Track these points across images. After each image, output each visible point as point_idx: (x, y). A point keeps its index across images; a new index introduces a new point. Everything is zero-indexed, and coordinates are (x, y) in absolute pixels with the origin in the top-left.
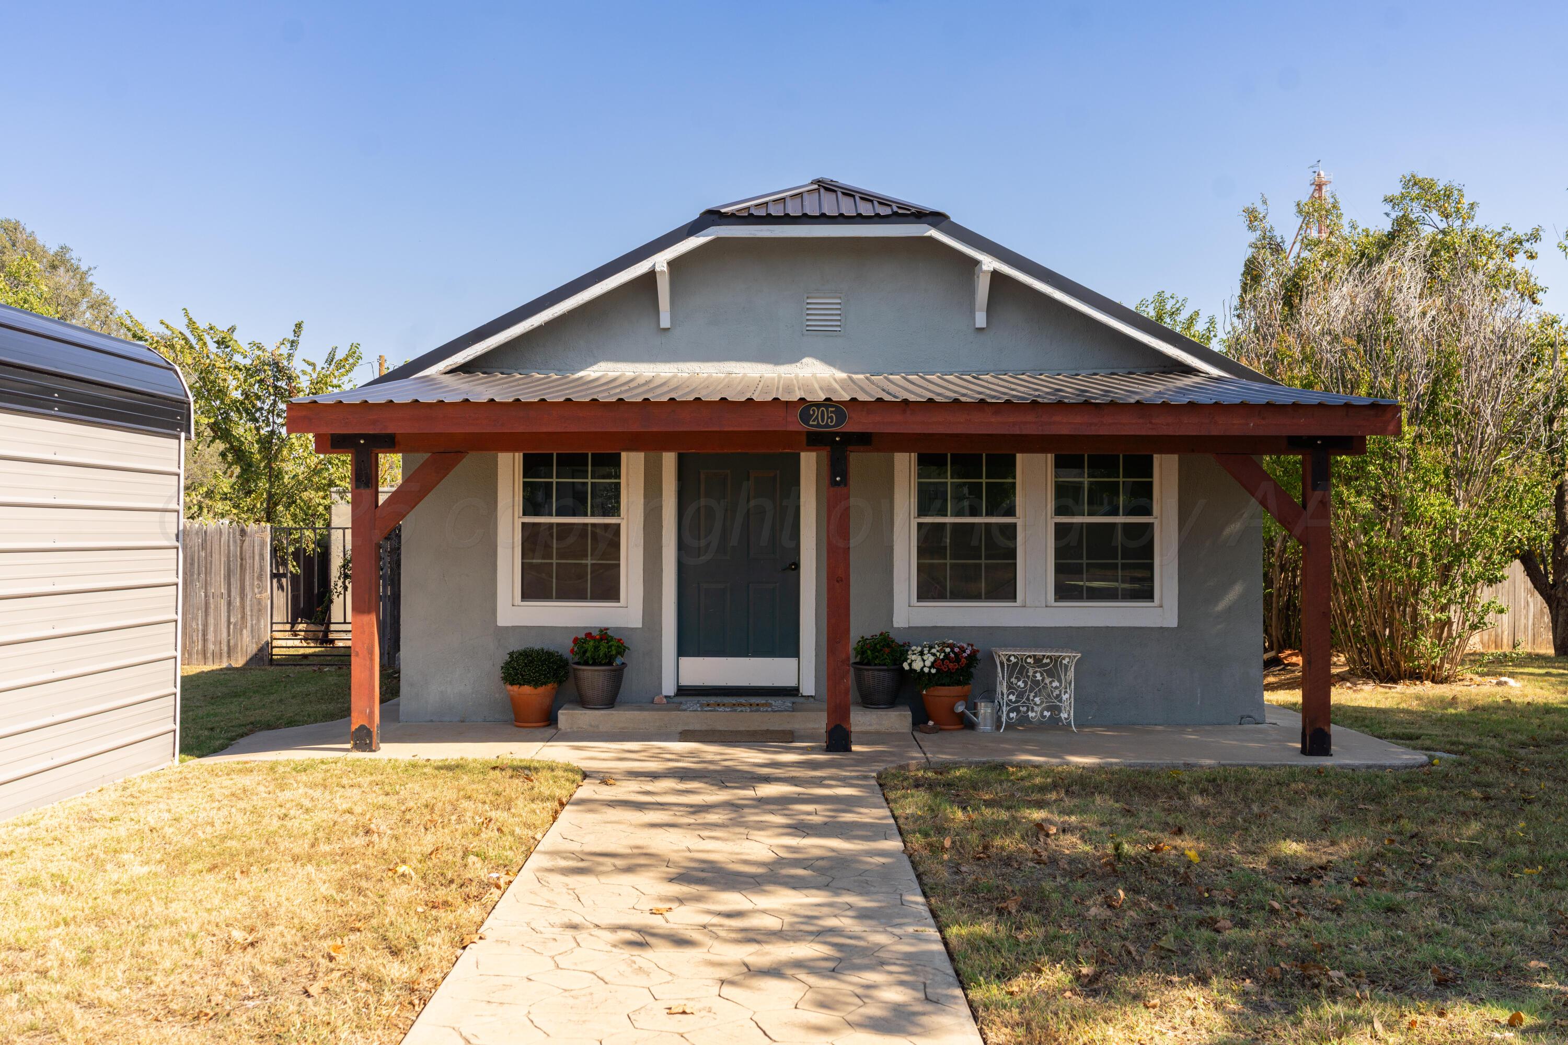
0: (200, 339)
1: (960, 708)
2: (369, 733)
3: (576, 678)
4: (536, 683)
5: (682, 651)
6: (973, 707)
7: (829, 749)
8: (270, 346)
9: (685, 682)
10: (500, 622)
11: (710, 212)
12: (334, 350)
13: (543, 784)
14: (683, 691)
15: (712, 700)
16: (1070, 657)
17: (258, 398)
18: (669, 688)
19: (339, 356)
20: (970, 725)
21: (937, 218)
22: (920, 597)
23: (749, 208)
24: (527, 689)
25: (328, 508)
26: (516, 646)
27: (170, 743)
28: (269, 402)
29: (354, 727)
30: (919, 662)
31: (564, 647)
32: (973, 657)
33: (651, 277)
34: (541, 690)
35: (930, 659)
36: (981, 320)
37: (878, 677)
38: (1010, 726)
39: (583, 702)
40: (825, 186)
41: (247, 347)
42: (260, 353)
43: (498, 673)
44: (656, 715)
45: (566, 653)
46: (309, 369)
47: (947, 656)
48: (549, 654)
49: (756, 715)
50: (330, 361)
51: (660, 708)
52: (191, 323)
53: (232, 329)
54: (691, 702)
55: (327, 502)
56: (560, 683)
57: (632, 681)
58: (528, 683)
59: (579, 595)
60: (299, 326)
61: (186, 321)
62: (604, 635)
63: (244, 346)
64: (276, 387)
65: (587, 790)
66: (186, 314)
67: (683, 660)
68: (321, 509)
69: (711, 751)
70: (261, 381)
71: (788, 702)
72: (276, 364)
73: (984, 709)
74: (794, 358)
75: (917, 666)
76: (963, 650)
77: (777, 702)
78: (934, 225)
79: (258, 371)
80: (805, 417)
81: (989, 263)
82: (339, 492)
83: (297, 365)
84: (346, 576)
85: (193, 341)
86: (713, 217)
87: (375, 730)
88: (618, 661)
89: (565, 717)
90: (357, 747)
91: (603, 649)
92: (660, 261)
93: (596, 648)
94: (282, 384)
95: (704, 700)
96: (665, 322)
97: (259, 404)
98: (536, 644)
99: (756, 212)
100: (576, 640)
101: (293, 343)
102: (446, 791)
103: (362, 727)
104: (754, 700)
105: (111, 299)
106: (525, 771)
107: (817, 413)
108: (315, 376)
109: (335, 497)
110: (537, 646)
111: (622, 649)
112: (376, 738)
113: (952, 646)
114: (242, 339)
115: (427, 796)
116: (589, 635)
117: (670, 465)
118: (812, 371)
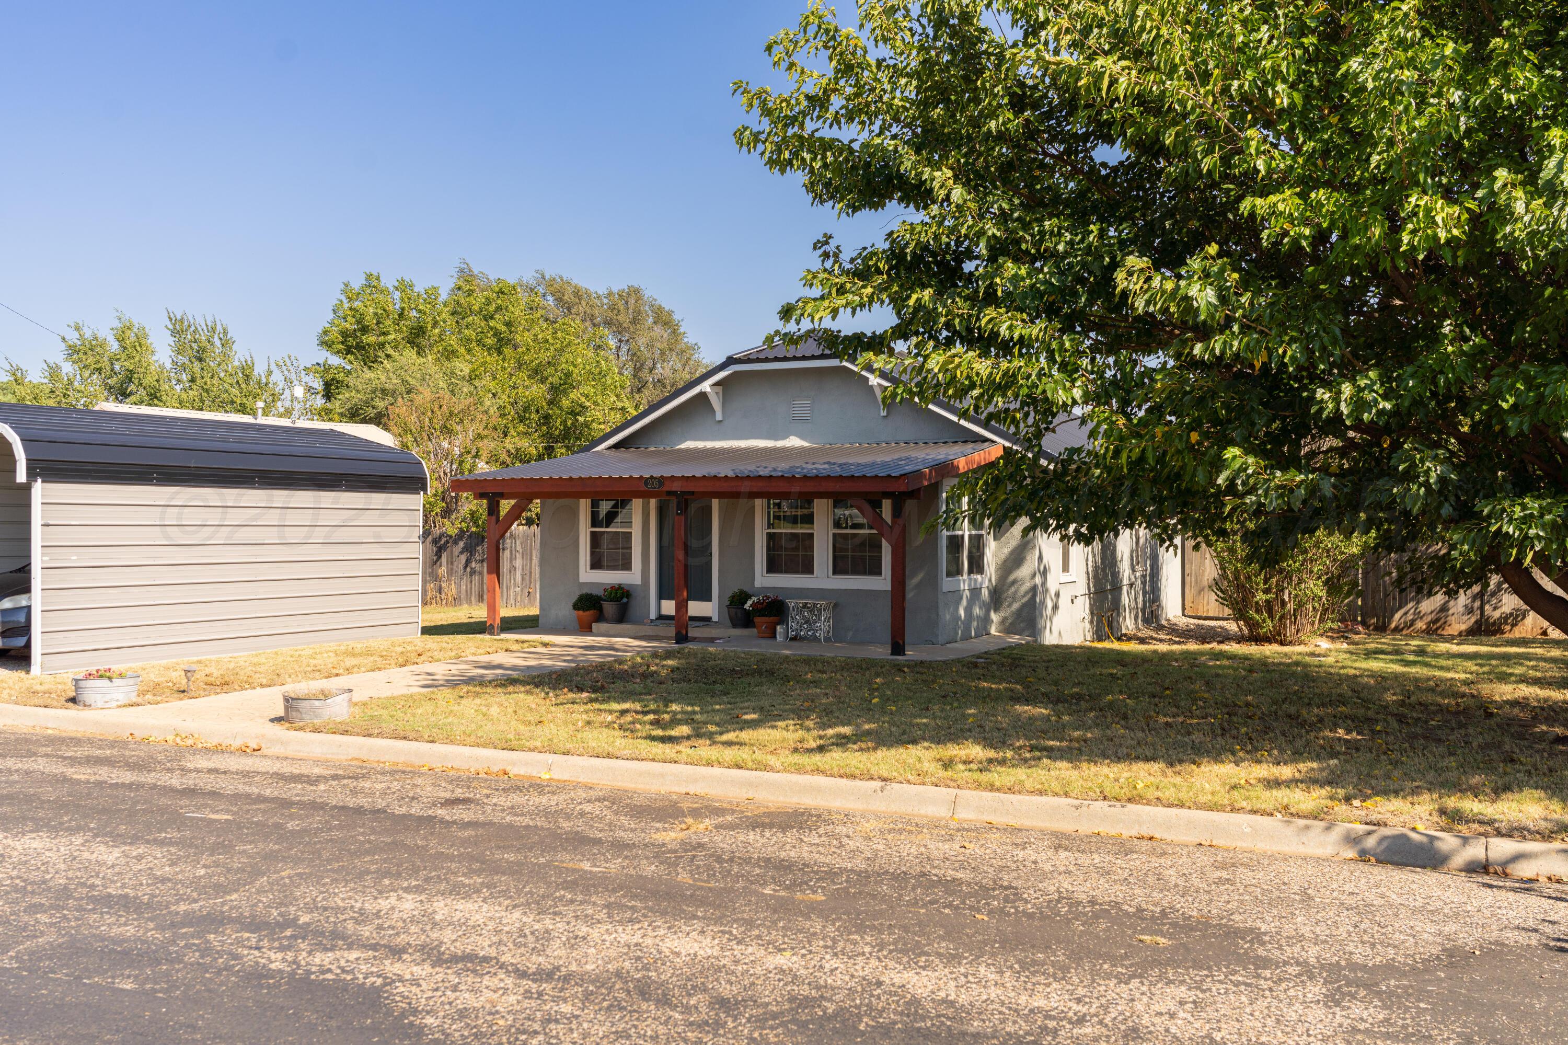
2: (493, 627)
3: (604, 608)
4: (587, 610)
5: (659, 597)
6: (776, 628)
7: (676, 643)
9: (660, 612)
10: (581, 580)
14: (658, 616)
16: (821, 605)
18: (653, 615)
23: (747, 354)
24: (583, 612)
26: (583, 591)
27: (415, 627)
31: (599, 592)
33: (705, 392)
34: (588, 613)
36: (883, 411)
38: (792, 639)
39: (604, 620)
43: (572, 605)
44: (645, 627)
51: (648, 624)
54: (662, 623)
56: (597, 610)
57: (633, 610)
58: (584, 609)
62: (620, 587)
67: (660, 601)
71: (706, 624)
73: (781, 628)
74: (785, 437)
77: (696, 624)
80: (646, 484)
81: (873, 380)
86: (730, 361)
87: (497, 626)
88: (627, 600)
89: (594, 626)
90: (488, 633)
91: (619, 594)
92: (709, 384)
96: (719, 417)
98: (591, 591)
99: (751, 357)
103: (491, 624)
107: (651, 482)
111: (628, 595)
112: (496, 630)
117: (653, 502)
118: (794, 442)
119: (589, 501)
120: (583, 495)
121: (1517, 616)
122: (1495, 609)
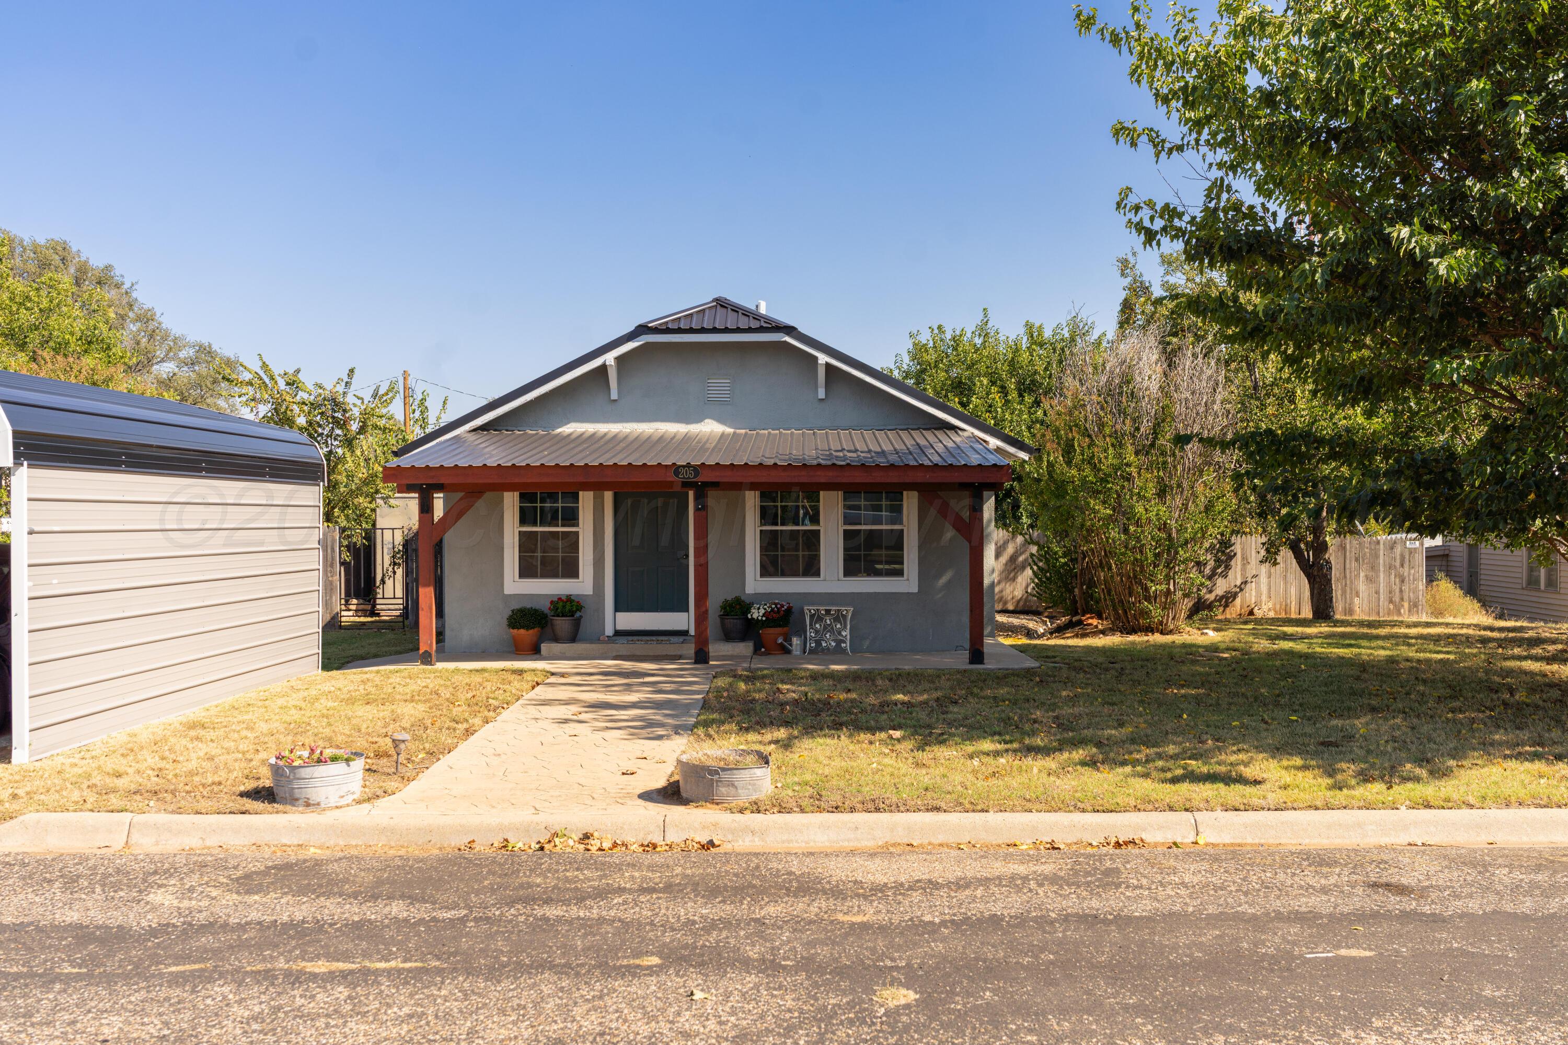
0: (272, 378)
1: (780, 641)
2: (430, 655)
3: (552, 625)
4: (527, 628)
5: (617, 609)
6: (788, 639)
7: (696, 663)
8: (329, 386)
9: (619, 627)
10: (506, 592)
11: (640, 326)
12: (378, 388)
13: (528, 677)
14: (618, 633)
15: (635, 638)
16: (848, 611)
17: (320, 426)
18: (609, 631)
19: (381, 392)
20: (787, 651)
21: (790, 330)
22: (762, 575)
23: (667, 323)
24: (522, 631)
25: (374, 510)
26: (516, 606)
27: (316, 660)
28: (327, 429)
29: (421, 651)
30: (757, 613)
31: (545, 606)
32: (789, 610)
33: (603, 368)
34: (531, 631)
35: (762, 611)
36: (821, 394)
37: (732, 622)
38: (812, 651)
39: (556, 639)
40: (721, 304)
41: (312, 388)
42: (321, 391)
43: (505, 622)
44: (600, 646)
45: (546, 611)
46: (359, 402)
47: (773, 610)
48: (536, 610)
49: (659, 646)
50: (375, 395)
51: (604, 642)
52: (264, 366)
53: (298, 371)
54: (623, 640)
55: (373, 506)
56: (543, 628)
57: (587, 626)
58: (523, 627)
59: (554, 575)
60: (352, 371)
61: (260, 363)
62: (569, 599)
63: (310, 386)
64: (333, 417)
65: (552, 680)
66: (261, 359)
67: (618, 614)
68: (368, 511)
69: (628, 665)
70: (322, 414)
71: (681, 639)
72: (334, 400)
73: (796, 641)
74: (699, 420)
75: (755, 616)
76: (782, 606)
77: (674, 639)
78: (788, 334)
79: (320, 406)
80: (677, 473)
81: (823, 358)
82: (382, 498)
83: (350, 399)
84: (395, 564)
85: (267, 380)
86: (642, 329)
87: (434, 653)
88: (578, 614)
89: (544, 647)
90: (423, 663)
91: (568, 607)
92: (609, 358)
93: (564, 607)
94: (339, 415)
95: (630, 638)
96: (614, 395)
97: (320, 430)
98: (528, 605)
99: (670, 326)
100: (552, 602)
101: (347, 384)
102: (477, 678)
103: (426, 652)
104: (660, 638)
105: (158, 314)
106: (520, 672)
107: (684, 471)
108: (363, 407)
109: (380, 502)
110: (529, 606)
111: (580, 607)
112: (434, 658)
113: (776, 604)
114: (307, 379)
115: (468, 680)
116: (560, 599)
117: (608, 496)
118: (711, 428)
119: (517, 494)
120: (511, 487)
121: (1227, 598)
122: (1211, 592)
